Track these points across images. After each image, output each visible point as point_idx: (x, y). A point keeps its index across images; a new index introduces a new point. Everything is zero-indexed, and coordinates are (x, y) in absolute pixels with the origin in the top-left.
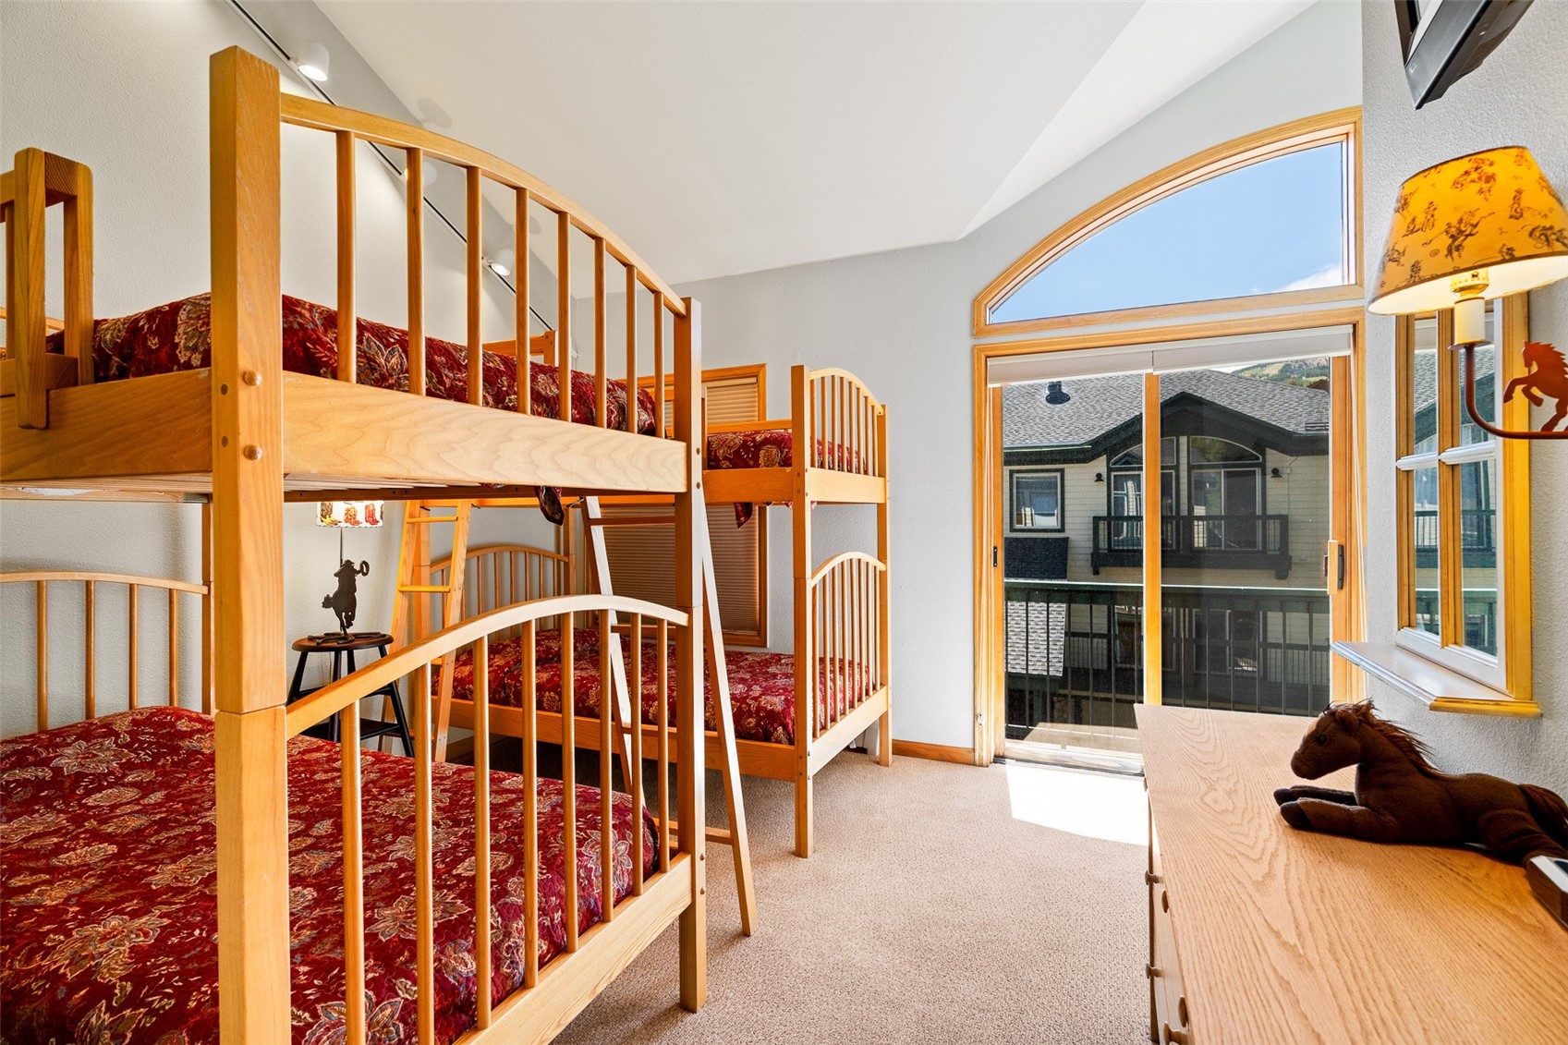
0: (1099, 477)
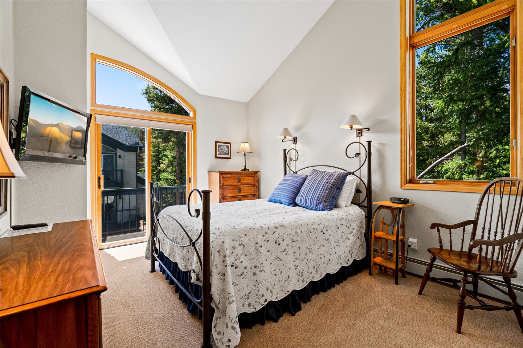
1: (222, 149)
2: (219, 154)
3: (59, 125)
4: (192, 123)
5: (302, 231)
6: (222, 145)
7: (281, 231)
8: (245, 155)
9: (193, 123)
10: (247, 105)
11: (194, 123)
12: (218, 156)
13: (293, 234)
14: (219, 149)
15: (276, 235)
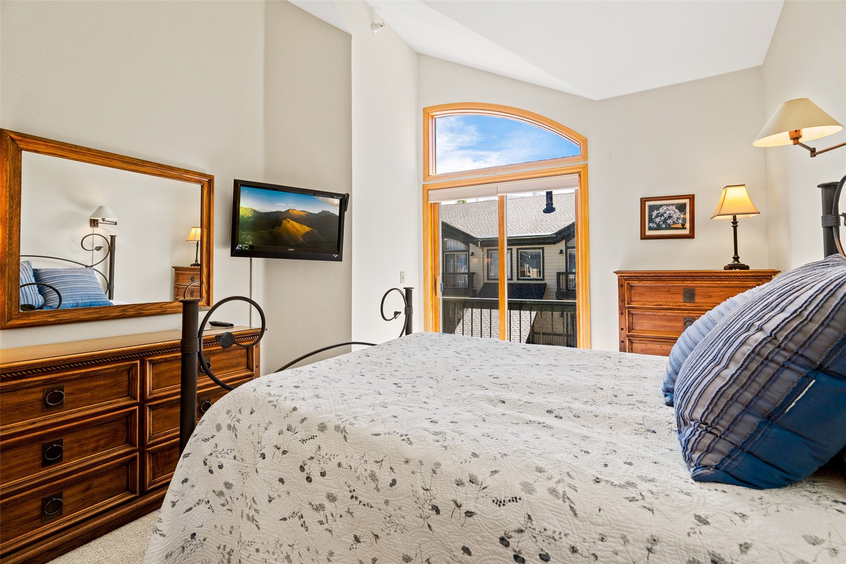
0: (561, 252)
1: (662, 215)
2: (650, 229)
3: (290, 211)
4: (576, 168)
5: (394, 483)
6: (661, 206)
7: (330, 443)
8: (735, 223)
9: (580, 168)
10: (759, 71)
11: (583, 168)
12: (649, 233)
13: (359, 473)
14: (650, 216)
15: (310, 448)
